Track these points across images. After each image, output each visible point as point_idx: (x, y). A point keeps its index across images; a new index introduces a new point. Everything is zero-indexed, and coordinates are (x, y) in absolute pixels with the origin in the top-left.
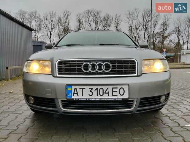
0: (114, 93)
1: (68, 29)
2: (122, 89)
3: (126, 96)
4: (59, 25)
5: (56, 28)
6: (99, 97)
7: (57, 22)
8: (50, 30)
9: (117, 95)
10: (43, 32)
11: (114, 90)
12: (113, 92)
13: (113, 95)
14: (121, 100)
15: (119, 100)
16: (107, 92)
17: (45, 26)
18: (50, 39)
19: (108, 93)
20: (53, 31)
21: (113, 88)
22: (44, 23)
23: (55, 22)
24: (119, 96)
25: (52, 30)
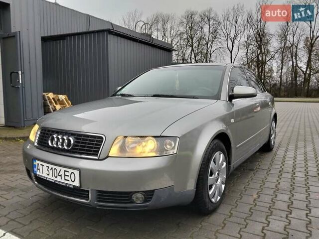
0: (67, 178)
1: (264, 33)
2: (73, 174)
3: (77, 184)
4: (249, 28)
5: (243, 33)
6: (54, 178)
7: (245, 21)
8: (233, 36)
9: (68, 180)
10: (220, 43)
11: (66, 173)
12: (65, 175)
13: (65, 180)
14: (72, 187)
15: (70, 186)
16: (60, 174)
17: (225, 32)
18: (231, 52)
19: (61, 176)
20: (238, 39)
21: (65, 171)
22: (223, 27)
23: (242, 22)
24: (70, 182)
25: (235, 38)
